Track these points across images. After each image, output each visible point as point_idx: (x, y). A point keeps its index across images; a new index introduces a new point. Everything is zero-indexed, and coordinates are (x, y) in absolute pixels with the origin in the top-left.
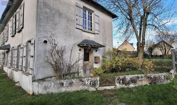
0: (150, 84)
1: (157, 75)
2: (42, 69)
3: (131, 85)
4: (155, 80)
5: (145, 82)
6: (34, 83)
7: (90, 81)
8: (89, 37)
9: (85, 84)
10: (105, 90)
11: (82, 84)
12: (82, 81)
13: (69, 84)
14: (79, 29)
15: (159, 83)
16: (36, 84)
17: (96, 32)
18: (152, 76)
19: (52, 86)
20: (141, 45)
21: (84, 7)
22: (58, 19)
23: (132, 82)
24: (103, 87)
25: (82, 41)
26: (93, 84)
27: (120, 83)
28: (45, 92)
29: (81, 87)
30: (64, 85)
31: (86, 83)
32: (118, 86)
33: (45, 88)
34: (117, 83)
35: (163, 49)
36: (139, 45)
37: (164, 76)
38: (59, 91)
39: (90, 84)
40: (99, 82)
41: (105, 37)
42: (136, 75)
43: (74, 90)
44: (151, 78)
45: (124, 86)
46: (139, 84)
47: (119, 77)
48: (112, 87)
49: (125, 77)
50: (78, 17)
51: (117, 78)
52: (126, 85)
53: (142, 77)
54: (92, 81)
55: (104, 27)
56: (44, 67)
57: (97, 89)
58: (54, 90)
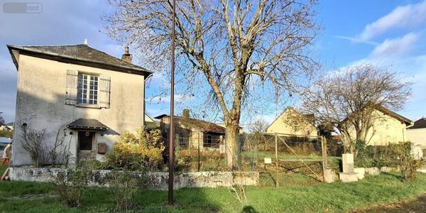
2: (19, 155)
56: (21, 153)
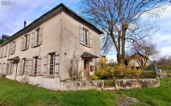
0: (142, 87)
1: (147, 80)
3: (128, 87)
4: (146, 84)
5: (138, 86)
6: (61, 83)
7: (97, 82)
8: (86, 50)
9: (93, 85)
10: (108, 90)
11: (92, 85)
12: (92, 83)
13: (83, 84)
14: (81, 44)
15: (149, 87)
16: (62, 83)
17: (91, 46)
18: (143, 81)
19: (72, 85)
20: (122, 57)
21: (83, 28)
22: (71, 38)
23: (128, 85)
24: (106, 88)
25: (83, 53)
26: (99, 85)
27: (118, 85)
28: (67, 90)
29: (91, 87)
30: (80, 85)
31: (95, 84)
32: (118, 87)
33: (68, 87)
34: (117, 85)
35: (140, 61)
36: (120, 57)
37: (153, 81)
38: (77, 89)
39: (98, 85)
40: (103, 83)
41: (96, 50)
42: (131, 80)
43: (86, 89)
44: (142, 82)
45: (122, 88)
46: (133, 86)
47: (118, 81)
48: (113, 88)
49: (122, 81)
50: (80, 36)
51: (116, 81)
52: (123, 87)
53: (135, 81)
54: (99, 83)
55: (95, 42)
57: (102, 89)
58: (74, 88)
